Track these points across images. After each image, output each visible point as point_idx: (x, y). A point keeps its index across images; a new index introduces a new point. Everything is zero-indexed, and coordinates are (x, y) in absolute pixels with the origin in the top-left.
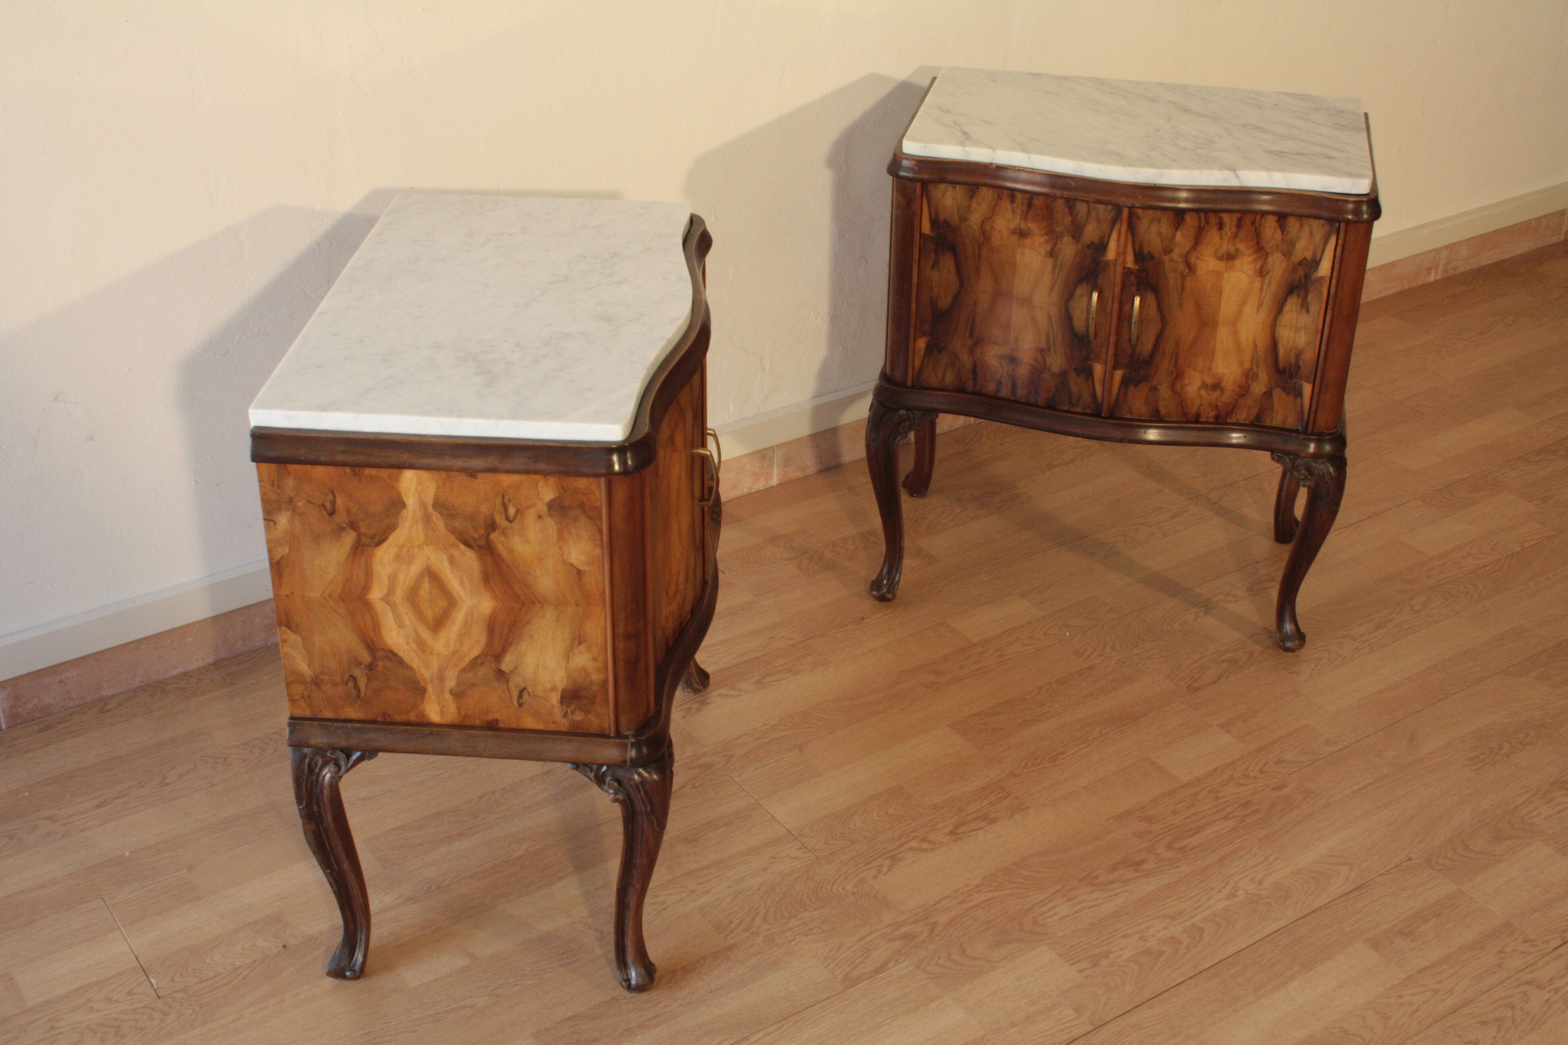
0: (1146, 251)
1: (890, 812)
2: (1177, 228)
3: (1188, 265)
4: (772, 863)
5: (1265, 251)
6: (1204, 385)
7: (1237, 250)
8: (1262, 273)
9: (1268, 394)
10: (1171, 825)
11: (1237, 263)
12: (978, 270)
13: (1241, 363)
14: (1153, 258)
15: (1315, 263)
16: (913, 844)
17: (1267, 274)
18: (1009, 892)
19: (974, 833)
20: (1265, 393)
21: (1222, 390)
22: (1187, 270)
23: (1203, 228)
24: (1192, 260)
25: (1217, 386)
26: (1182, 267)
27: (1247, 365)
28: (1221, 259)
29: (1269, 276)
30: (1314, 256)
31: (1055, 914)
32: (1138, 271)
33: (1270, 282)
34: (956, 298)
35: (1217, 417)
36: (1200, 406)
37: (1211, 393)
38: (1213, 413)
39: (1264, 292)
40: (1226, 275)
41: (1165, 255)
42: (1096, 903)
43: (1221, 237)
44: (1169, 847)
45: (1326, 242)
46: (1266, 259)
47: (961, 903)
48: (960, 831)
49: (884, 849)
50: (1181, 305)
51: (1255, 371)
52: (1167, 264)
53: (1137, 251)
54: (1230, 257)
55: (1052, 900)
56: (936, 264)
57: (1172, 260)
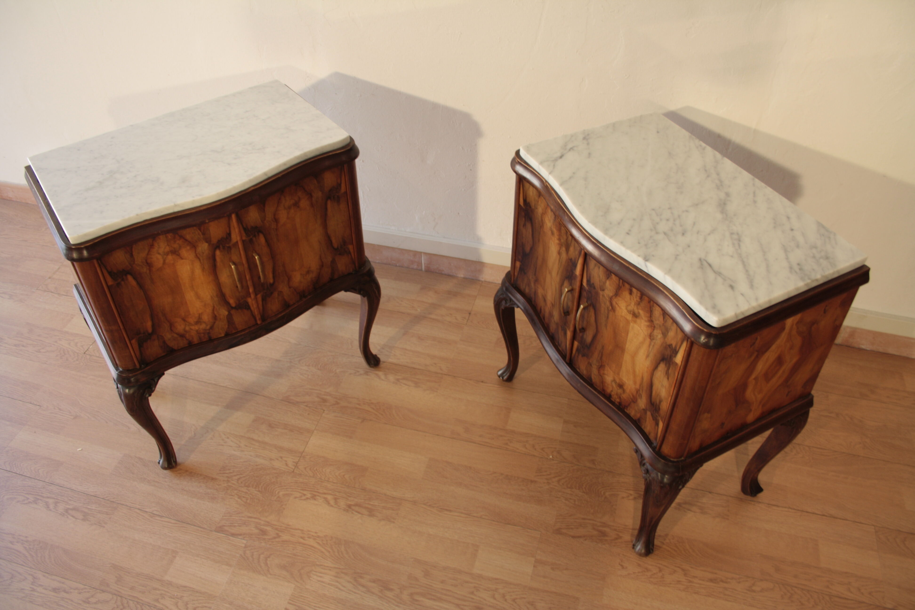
0: (592, 282)
1: (345, 476)
2: (608, 278)
3: (611, 304)
4: (277, 459)
5: (654, 325)
6: (614, 380)
7: (639, 313)
8: (651, 337)
9: (645, 411)
10: (431, 586)
11: (638, 321)
12: (539, 241)
13: (635, 383)
14: (594, 288)
15: (675, 352)
16: (329, 497)
17: (653, 339)
18: (323, 550)
19: (357, 513)
20: (644, 409)
21: (624, 391)
22: (610, 308)
23: (621, 287)
24: (614, 303)
25: (621, 386)
26: (608, 303)
27: (638, 387)
28: (629, 312)
29: (654, 341)
30: (676, 347)
31: (321, 577)
32: (588, 291)
33: (654, 346)
34: (531, 249)
35: (620, 403)
36: (612, 391)
37: (618, 388)
38: (618, 400)
39: (650, 349)
40: (631, 324)
41: (601, 290)
42: (342, 588)
43: (630, 299)
44: (411, 595)
45: (682, 343)
46: (654, 330)
47: (302, 538)
48: (353, 508)
49: (317, 489)
50: (606, 326)
51: (641, 392)
52: (601, 296)
53: (588, 279)
54: (635, 315)
55: (330, 570)
56: (524, 225)
57: (603, 296)
